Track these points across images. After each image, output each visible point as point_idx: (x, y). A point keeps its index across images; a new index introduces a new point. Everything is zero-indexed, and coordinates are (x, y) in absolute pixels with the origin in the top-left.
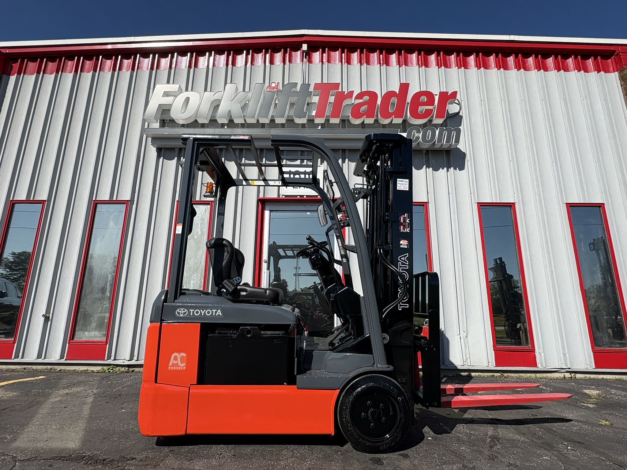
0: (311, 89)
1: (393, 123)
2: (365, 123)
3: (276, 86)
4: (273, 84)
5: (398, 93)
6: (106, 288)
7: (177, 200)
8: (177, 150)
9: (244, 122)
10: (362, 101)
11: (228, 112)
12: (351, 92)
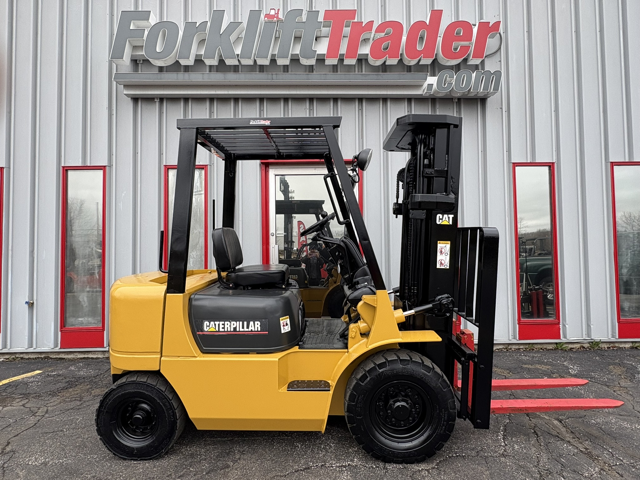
1: (420, 64)
2: (386, 64)
3: (276, 14)
4: (271, 10)
5: (428, 24)
7: (164, 164)
8: (157, 100)
9: (239, 64)
10: (385, 35)
11: (218, 51)
12: (371, 23)
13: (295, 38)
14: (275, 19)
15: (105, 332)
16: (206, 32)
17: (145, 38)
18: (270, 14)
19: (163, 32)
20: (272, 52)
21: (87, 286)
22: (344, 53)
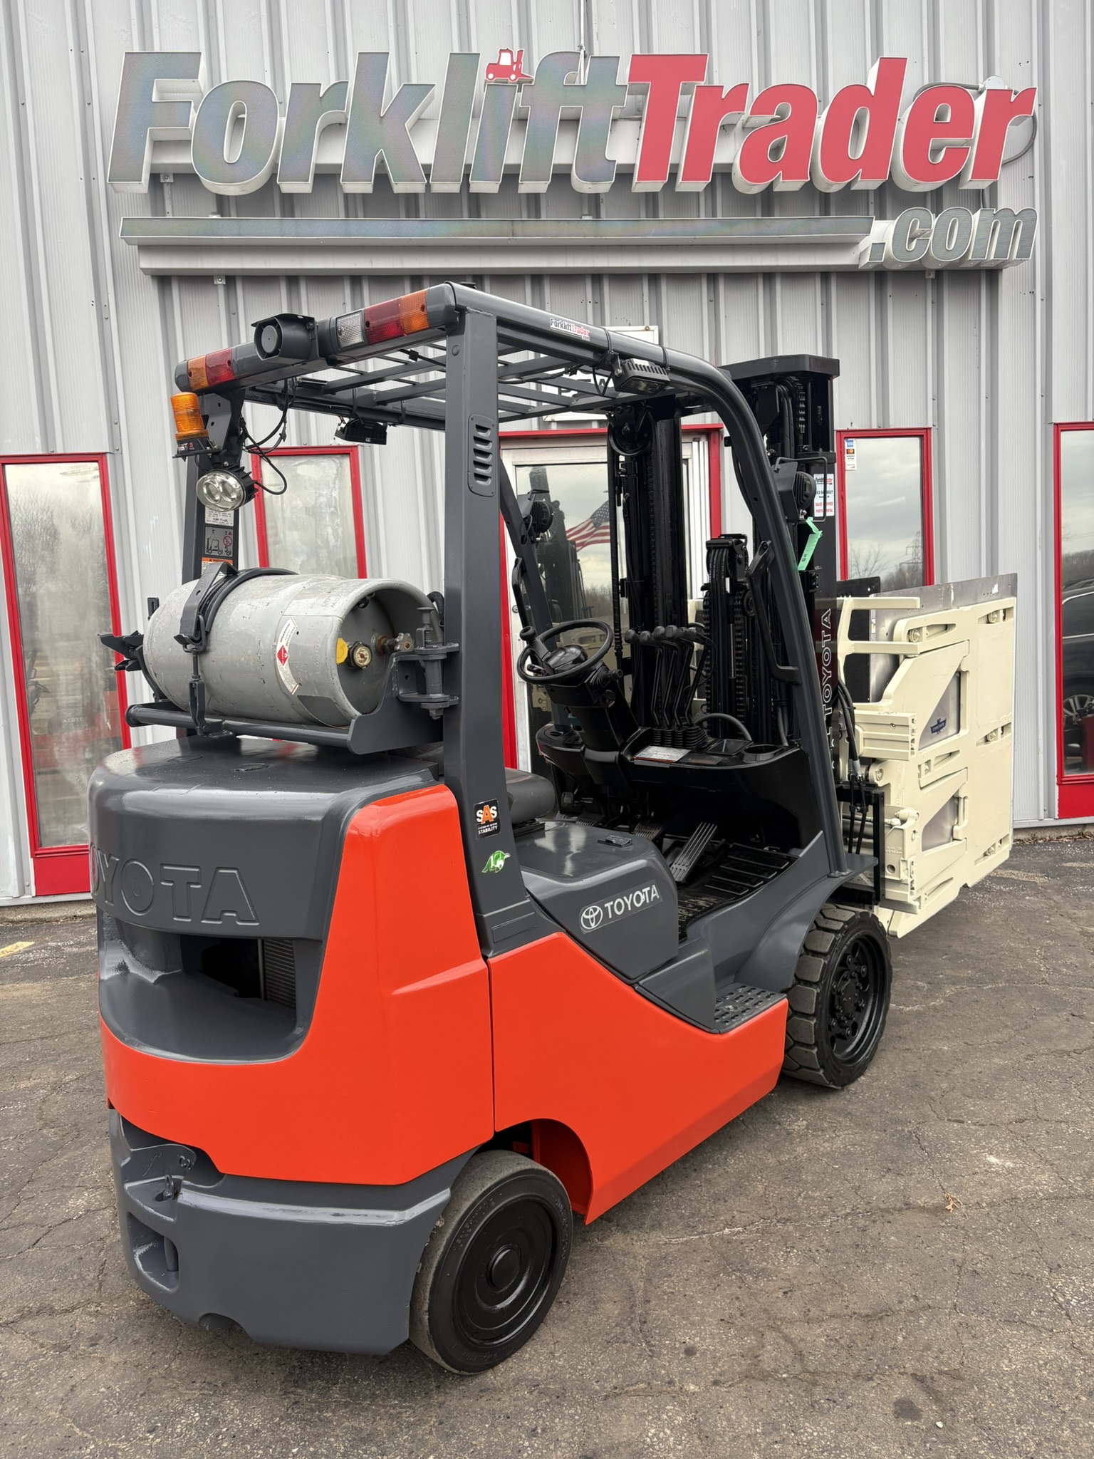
0: (623, 74)
2: (776, 189)
3: (513, 63)
4: (503, 54)
5: (873, 94)
6: (99, 709)
8: (220, 282)
9: (425, 192)
11: (377, 159)
12: (741, 89)
13: (563, 120)
14: (513, 77)
16: (345, 111)
17: (192, 125)
18: (501, 63)
20: (506, 159)
21: (84, 747)
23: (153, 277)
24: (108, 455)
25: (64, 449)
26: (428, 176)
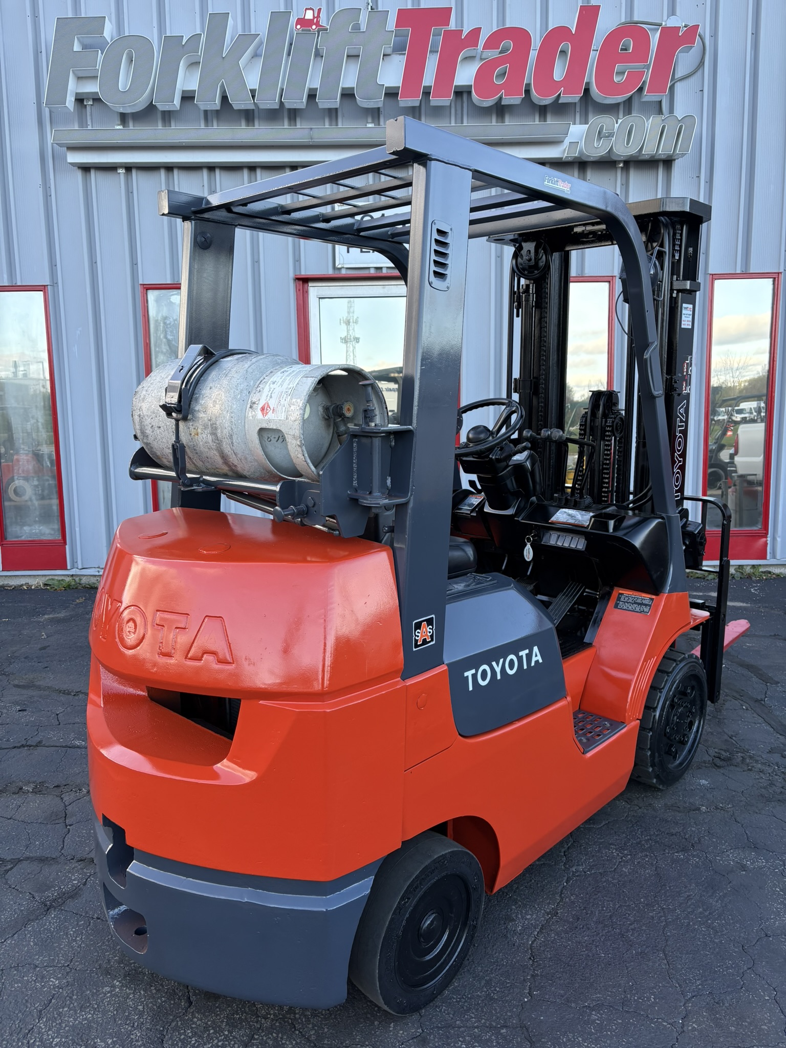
0: (392, 23)
1: (560, 102)
2: (502, 104)
3: (314, 17)
4: (307, 11)
5: (574, 31)
7: (141, 282)
8: (121, 171)
9: (254, 108)
10: (500, 53)
11: (220, 87)
12: (476, 32)
13: (348, 56)
14: (314, 27)
15: (67, 547)
16: (199, 54)
17: (99, 66)
18: (306, 18)
19: (128, 54)
20: (310, 84)
21: (33, 477)
22: (430, 85)
23: (79, 168)
24: (49, 287)
25: (21, 282)
26: (253, 97)
